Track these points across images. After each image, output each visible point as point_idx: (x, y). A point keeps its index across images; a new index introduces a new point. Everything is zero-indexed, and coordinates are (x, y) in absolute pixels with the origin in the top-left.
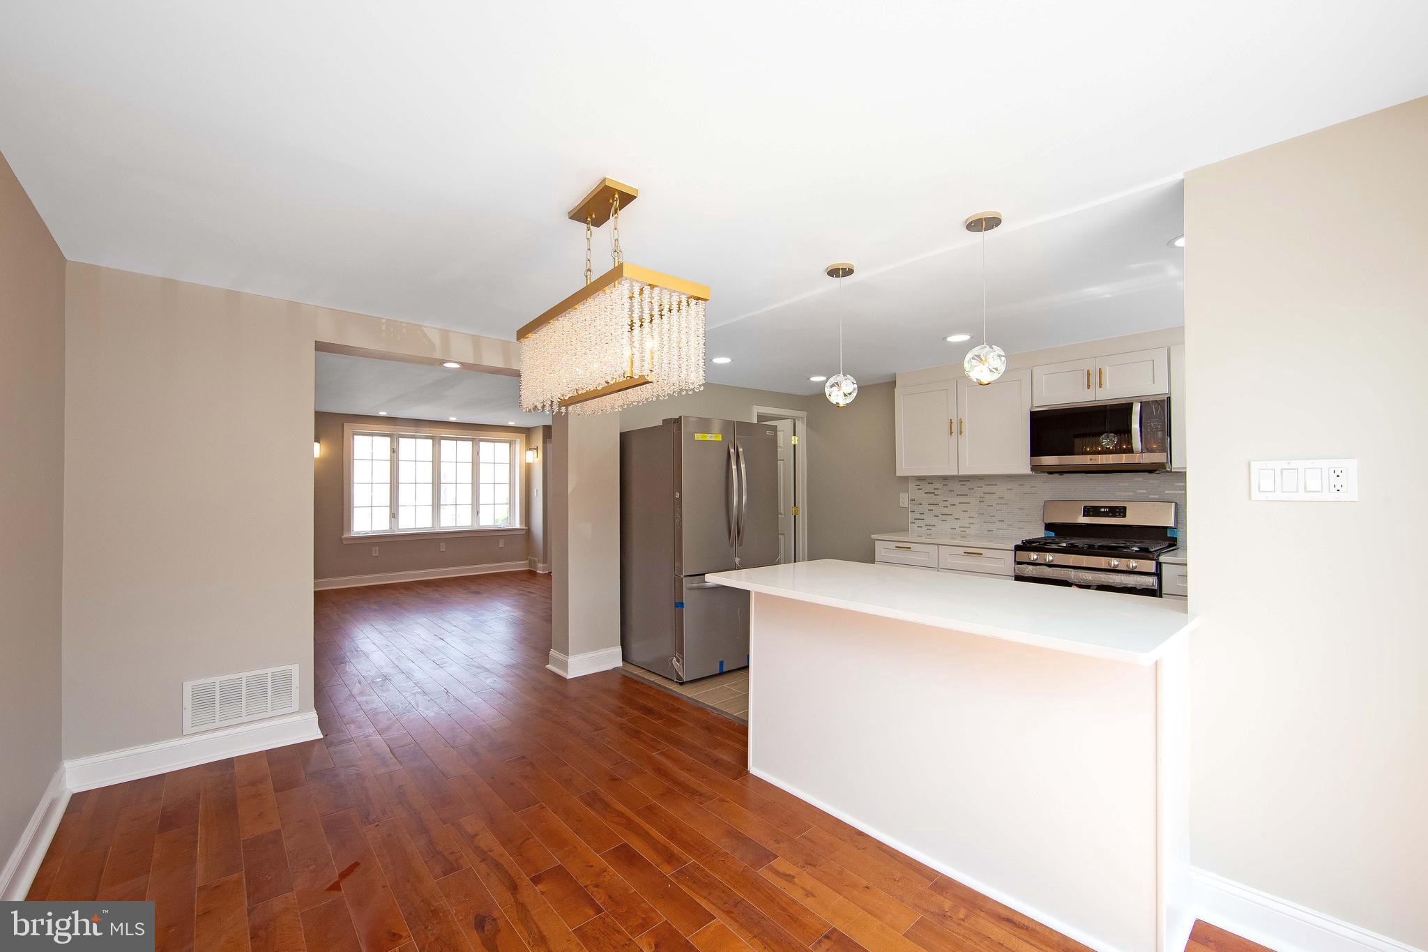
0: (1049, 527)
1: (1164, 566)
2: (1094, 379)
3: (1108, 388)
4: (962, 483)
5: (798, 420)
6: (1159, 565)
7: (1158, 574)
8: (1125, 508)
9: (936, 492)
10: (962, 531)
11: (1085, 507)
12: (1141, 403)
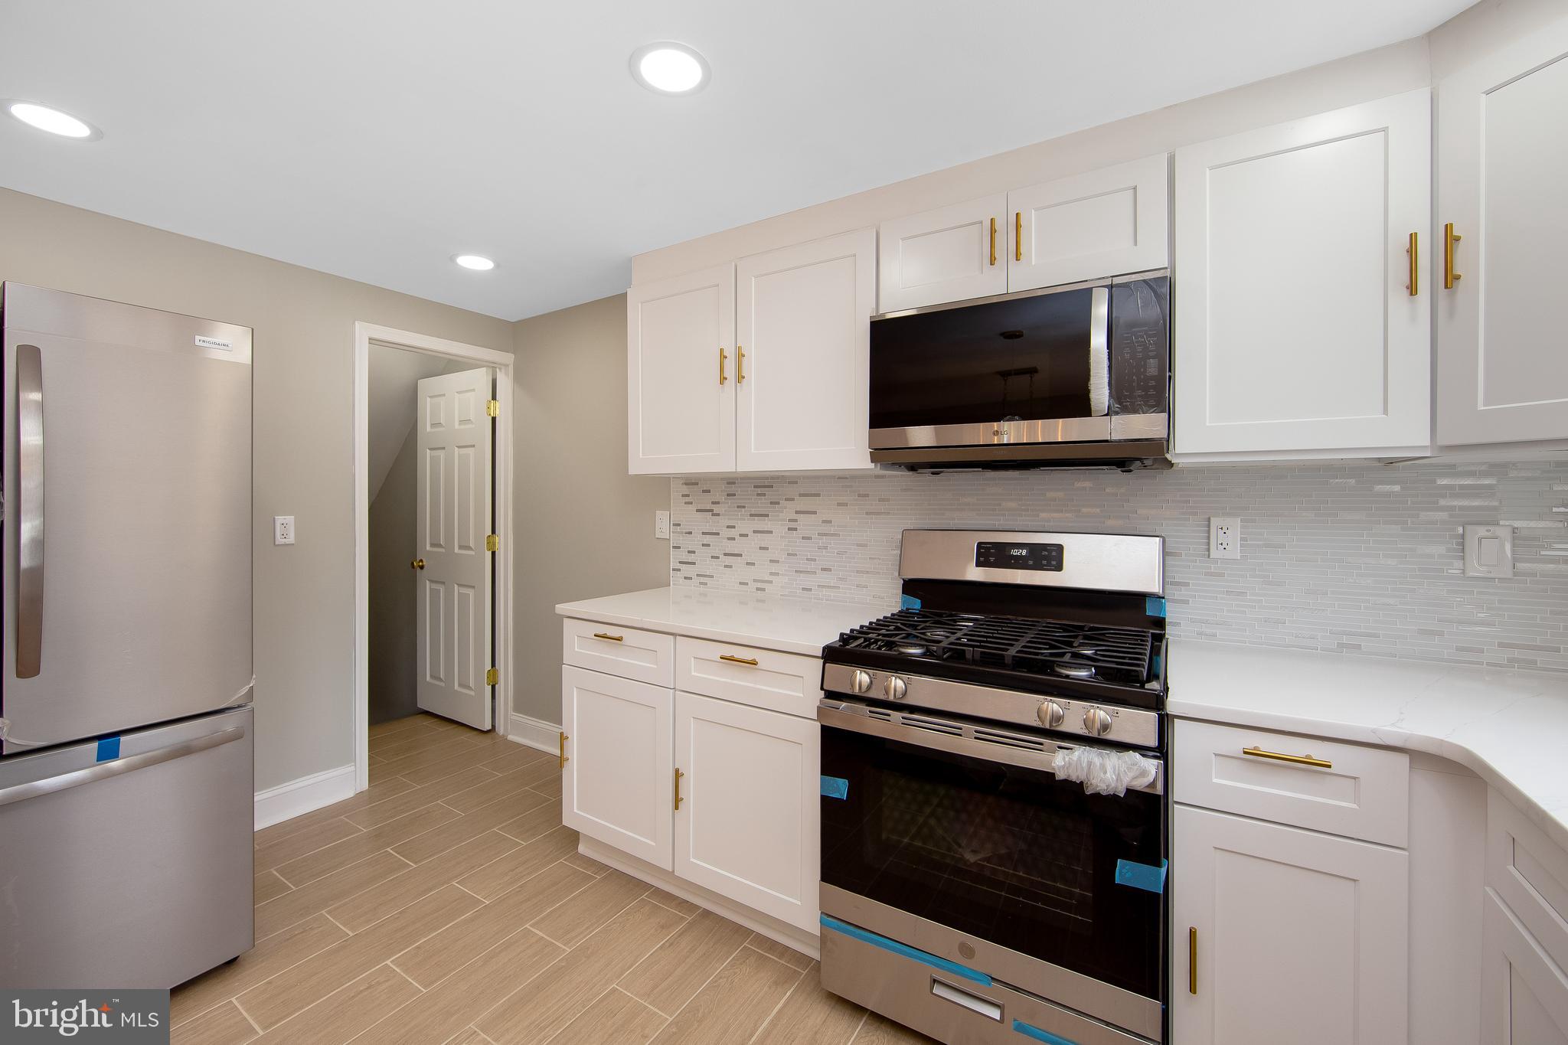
0: (911, 587)
1: (1180, 729)
2: (1005, 242)
3: (1033, 264)
4: (759, 491)
5: (500, 369)
6: (1165, 723)
7: (1162, 751)
8: (1060, 548)
9: (716, 509)
10: (758, 589)
11: (980, 545)
12: (1111, 287)
